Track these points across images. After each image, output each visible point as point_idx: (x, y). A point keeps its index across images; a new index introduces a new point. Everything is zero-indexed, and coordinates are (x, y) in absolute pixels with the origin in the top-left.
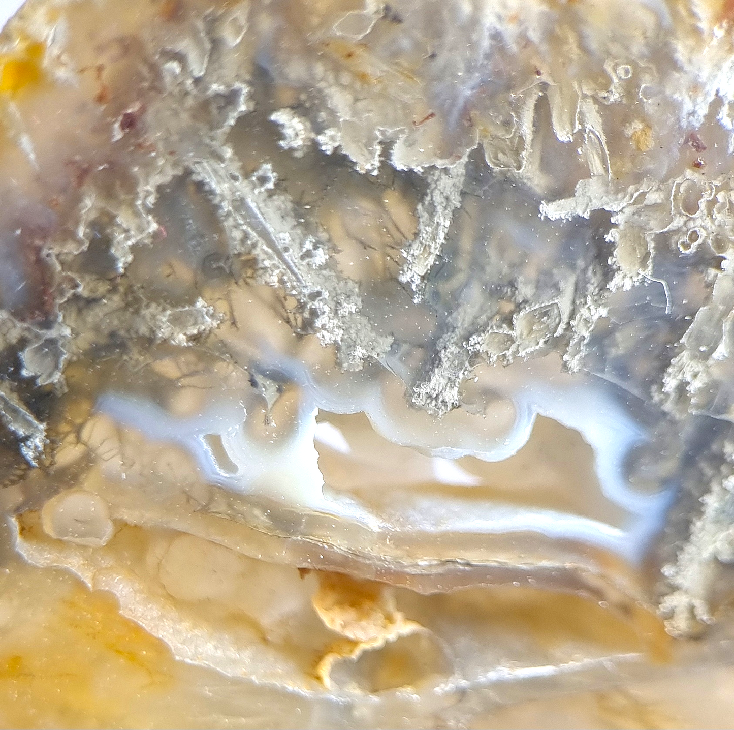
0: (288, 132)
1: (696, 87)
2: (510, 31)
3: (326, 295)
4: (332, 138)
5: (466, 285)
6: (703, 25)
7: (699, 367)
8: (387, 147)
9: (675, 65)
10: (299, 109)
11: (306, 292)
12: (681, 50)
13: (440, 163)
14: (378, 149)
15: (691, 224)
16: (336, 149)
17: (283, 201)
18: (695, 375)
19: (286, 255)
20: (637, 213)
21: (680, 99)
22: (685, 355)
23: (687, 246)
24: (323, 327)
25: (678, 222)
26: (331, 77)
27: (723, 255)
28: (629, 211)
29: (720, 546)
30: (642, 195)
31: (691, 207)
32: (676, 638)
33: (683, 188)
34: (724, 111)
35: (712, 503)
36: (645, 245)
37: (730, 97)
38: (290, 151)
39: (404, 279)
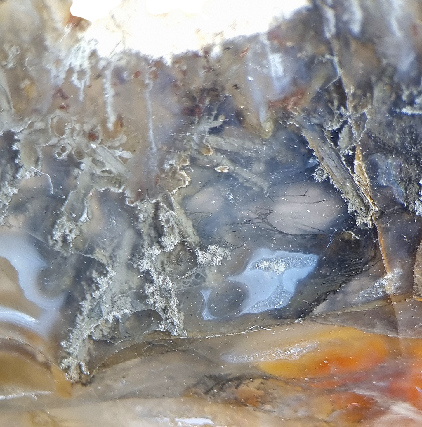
1: (58, 62)
7: (73, 226)
9: (45, 49)
12: (49, 41)
15: (62, 142)
18: (70, 231)
20: (30, 134)
21: (49, 68)
22: (64, 219)
23: (60, 155)
25: (54, 141)
27: (82, 161)
28: (26, 132)
29: (93, 331)
30: (32, 123)
31: (62, 133)
32: (72, 383)
33: (55, 121)
34: (75, 77)
35: (86, 305)
36: (36, 153)
37: (77, 68)
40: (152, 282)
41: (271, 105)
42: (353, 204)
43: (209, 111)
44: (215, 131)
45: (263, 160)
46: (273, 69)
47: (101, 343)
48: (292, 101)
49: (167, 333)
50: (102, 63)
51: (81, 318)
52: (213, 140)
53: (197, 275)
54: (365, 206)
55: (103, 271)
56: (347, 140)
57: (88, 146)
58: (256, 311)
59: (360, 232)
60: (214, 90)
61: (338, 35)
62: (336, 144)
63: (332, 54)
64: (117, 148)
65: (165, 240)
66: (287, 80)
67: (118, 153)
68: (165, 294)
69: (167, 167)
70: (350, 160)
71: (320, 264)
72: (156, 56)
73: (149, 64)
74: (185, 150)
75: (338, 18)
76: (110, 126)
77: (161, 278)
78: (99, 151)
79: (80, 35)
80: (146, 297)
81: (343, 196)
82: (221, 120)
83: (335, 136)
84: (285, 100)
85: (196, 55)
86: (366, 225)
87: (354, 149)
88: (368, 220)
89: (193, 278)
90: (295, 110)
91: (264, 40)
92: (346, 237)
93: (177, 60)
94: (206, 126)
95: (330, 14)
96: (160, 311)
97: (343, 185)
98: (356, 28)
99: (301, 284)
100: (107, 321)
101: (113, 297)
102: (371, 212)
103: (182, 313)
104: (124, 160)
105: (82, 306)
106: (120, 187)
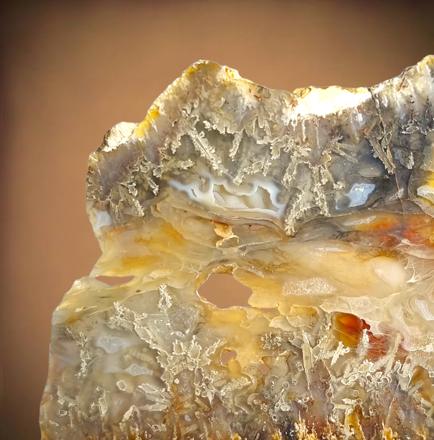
0: (207, 125)
1: (287, 118)
2: (250, 106)
3: (215, 159)
4: (215, 126)
5: (244, 159)
6: (287, 105)
7: (290, 176)
8: (226, 128)
9: (282, 114)
10: (209, 121)
11: (211, 158)
12: (284, 111)
13: (237, 132)
14: (224, 129)
15: (287, 146)
16: (216, 129)
17: (206, 140)
18: (289, 178)
19: (206, 151)
20: (276, 143)
21: (284, 120)
22: (287, 174)
23: (286, 150)
24: (214, 166)
25: (284, 146)
26: (215, 115)
27: (294, 152)
28: (275, 143)
29: (297, 215)
30: (277, 139)
31: (287, 142)
32: (289, 236)
33: (285, 138)
34: (292, 123)
35: (294, 206)
36: (278, 150)
37: (293, 120)
38: (207, 129)
39: (230, 156)
40: (318, 196)
41: (359, 132)
42: (387, 166)
43: (338, 134)
44: (339, 141)
45: (356, 152)
46: (359, 119)
47: (300, 220)
48: (366, 130)
49: (323, 215)
50: (302, 118)
51: (292, 211)
52: (339, 145)
53: (333, 194)
54: (391, 166)
55: (300, 192)
56: (385, 143)
57: (296, 147)
58: (354, 206)
59: (389, 175)
60: (339, 127)
61: (380, 108)
62: (381, 144)
63: (379, 114)
64: (306, 148)
65: (322, 180)
66: (364, 123)
67: (307, 149)
68: (322, 200)
69: (323, 154)
70: (385, 150)
71: (375, 189)
72: (319, 115)
73: (318, 118)
74: (330, 147)
75: (380, 102)
76: (304, 140)
77: (321, 194)
78: (300, 148)
79: (294, 108)
80: (316, 202)
81: (383, 163)
82: (342, 137)
83: (380, 141)
84: (363, 130)
85: (334, 115)
86: (391, 173)
87: (386, 146)
88: (392, 171)
89: (332, 194)
90: (366, 133)
91: (356, 109)
92: (385, 178)
93: (327, 116)
94: (337, 139)
95: (377, 101)
96: (320, 207)
97: (383, 159)
98: (386, 105)
99: (370, 196)
100: (302, 211)
101: (304, 202)
102: (393, 169)
103: (328, 208)
104: (308, 151)
105: (293, 206)
106: (307, 162)
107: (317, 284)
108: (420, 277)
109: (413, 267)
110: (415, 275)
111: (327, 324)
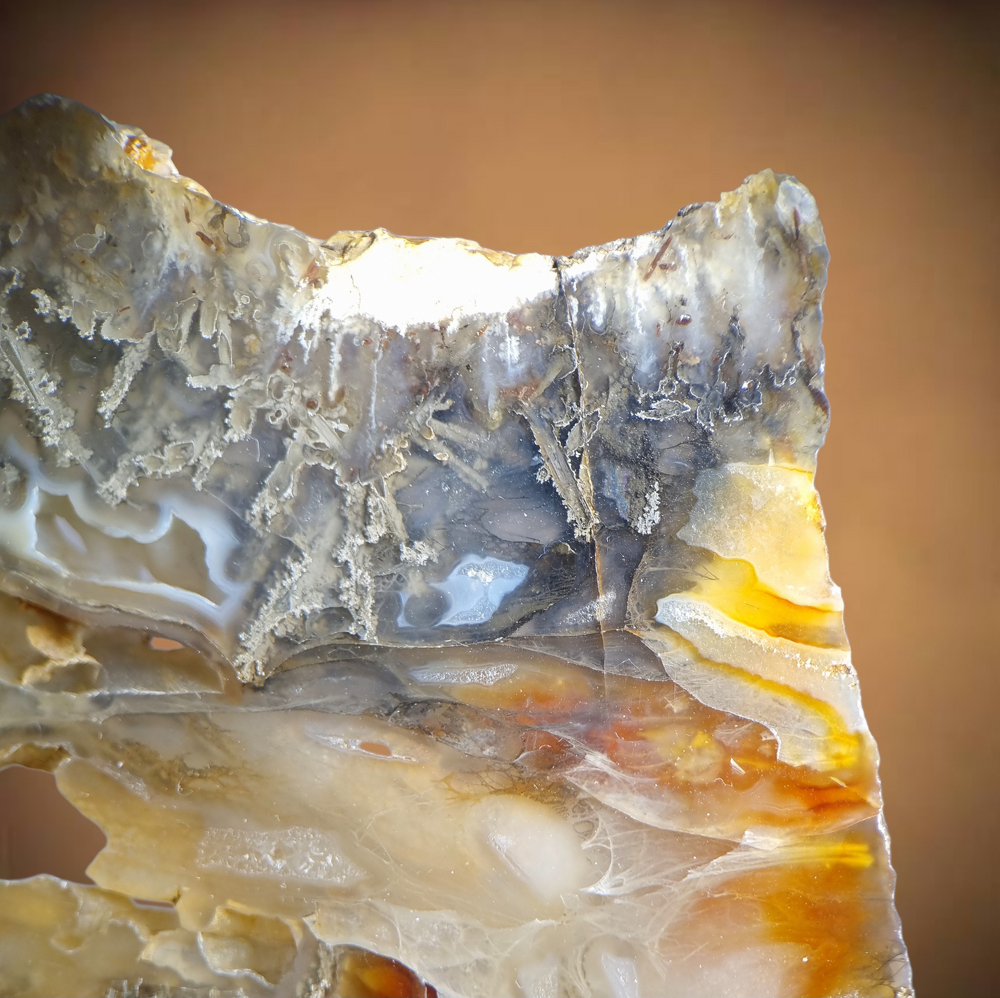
0: (41, 303)
1: (288, 319)
2: (181, 264)
3: (52, 413)
4: (67, 312)
5: (146, 428)
6: (295, 280)
7: (274, 501)
8: (99, 323)
9: (277, 303)
10: (51, 292)
11: (40, 408)
12: (283, 296)
13: (131, 340)
14: (94, 324)
15: (278, 406)
16: (69, 319)
17: (34, 349)
18: (271, 508)
19: (30, 382)
20: (246, 392)
21: (277, 324)
22: (266, 492)
23: (273, 419)
24: (48, 433)
25: (269, 403)
26: (74, 277)
27: (296, 429)
28: (241, 390)
29: (277, 625)
30: (249, 381)
31: (279, 395)
32: (244, 684)
33: (274, 381)
34: (303, 335)
35: (274, 594)
36: (249, 414)
37: (307, 327)
38: (42, 317)
39: (101, 410)
40: (349, 576)
41: (502, 393)
42: (573, 513)
43: (437, 392)
44: (439, 415)
45: (487, 456)
46: (509, 352)
47: (285, 642)
48: (524, 389)
49: (357, 637)
50: (334, 326)
51: (266, 608)
52: (437, 425)
53: (400, 577)
54: (586, 517)
55: (298, 555)
56: (576, 440)
57: (304, 414)
58: (455, 623)
59: (577, 545)
60: (446, 369)
61: (579, 326)
62: (564, 444)
63: (572, 346)
64: (335, 420)
65: (370, 529)
66: (522, 367)
67: (335, 425)
68: (361, 590)
69: (384, 447)
70: (576, 462)
71: (529, 582)
72: (390, 325)
73: (382, 332)
74: (406, 430)
75: (582, 307)
76: (332, 395)
77: (360, 572)
78: (316, 420)
79: (315, 291)
80: (341, 592)
81: (564, 503)
82: (449, 402)
83: (564, 434)
84: (517, 390)
85: (432, 329)
86: (584, 537)
87: (581, 451)
88: (586, 533)
89: (394, 578)
90: (526, 400)
91: (503, 319)
92: (562, 551)
93: (412, 331)
94: (432, 406)
95: (574, 302)
96: (352, 611)
97: (565, 491)
98: (599, 321)
99: (508, 599)
100: (294, 615)
101: (304, 589)
102: (591, 524)
103: (376, 617)
104: (340, 434)
105: (269, 595)
106: (330, 464)
107: (308, 849)
108: (629, 882)
109: (611, 848)
110: (614, 873)
111: (317, 981)
